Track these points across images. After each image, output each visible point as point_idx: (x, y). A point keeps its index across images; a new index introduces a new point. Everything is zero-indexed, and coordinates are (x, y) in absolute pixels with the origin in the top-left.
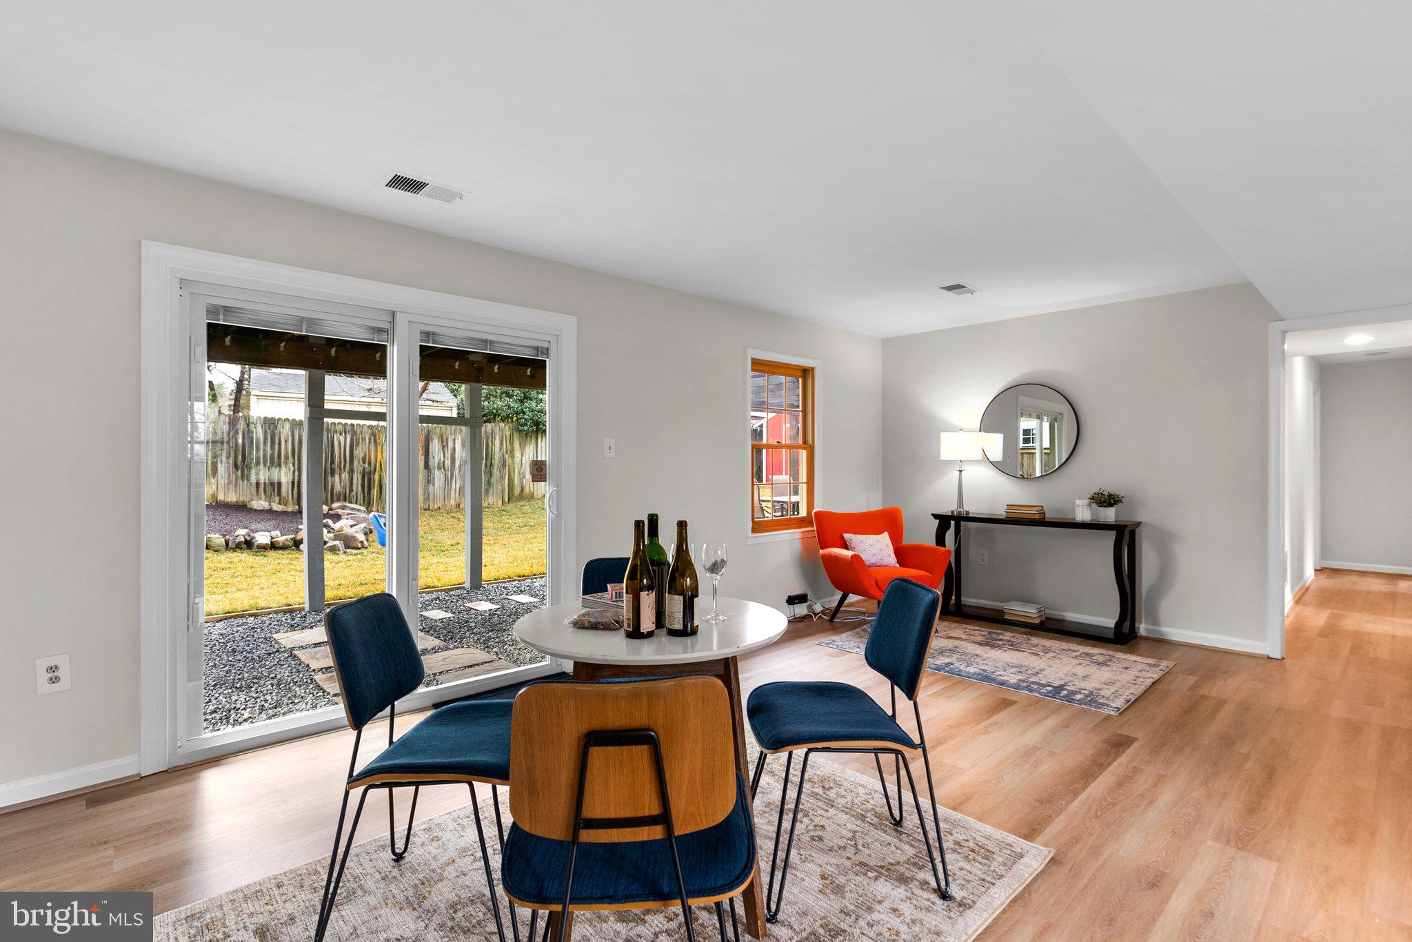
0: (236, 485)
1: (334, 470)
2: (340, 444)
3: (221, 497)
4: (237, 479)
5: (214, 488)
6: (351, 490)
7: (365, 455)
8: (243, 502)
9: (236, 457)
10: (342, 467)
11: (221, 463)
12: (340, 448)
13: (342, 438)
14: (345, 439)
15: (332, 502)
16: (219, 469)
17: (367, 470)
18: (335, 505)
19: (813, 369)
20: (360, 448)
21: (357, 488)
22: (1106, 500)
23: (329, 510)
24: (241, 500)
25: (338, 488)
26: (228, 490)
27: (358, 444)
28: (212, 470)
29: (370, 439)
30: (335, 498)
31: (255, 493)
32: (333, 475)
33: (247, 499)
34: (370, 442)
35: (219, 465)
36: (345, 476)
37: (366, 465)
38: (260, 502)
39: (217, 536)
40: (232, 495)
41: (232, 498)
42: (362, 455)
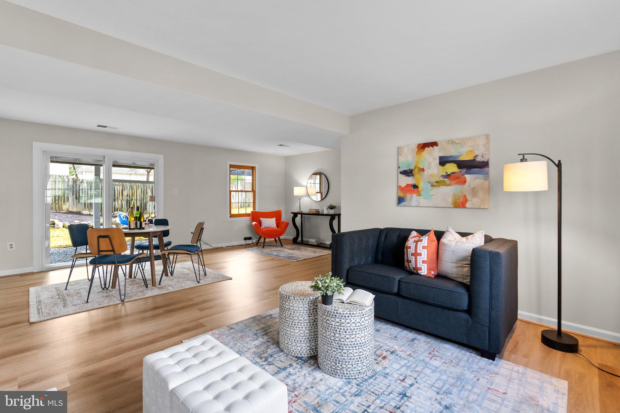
0: (76, 205)
1: (115, 199)
2: (117, 190)
3: (70, 210)
4: (77, 203)
5: (68, 206)
6: (122, 207)
7: (128, 194)
8: (79, 211)
9: (76, 195)
10: (118, 198)
11: (71, 197)
12: (118, 191)
13: (118, 187)
14: (120, 188)
15: (115, 211)
16: (70, 199)
17: (128, 199)
18: (115, 213)
19: (255, 167)
20: (125, 191)
21: (125, 206)
22: (332, 207)
23: (113, 214)
24: (79, 210)
25: (117, 206)
26: (73, 207)
27: (125, 190)
28: (67, 199)
29: (130, 188)
30: (116, 210)
31: (84, 208)
32: (115, 201)
33: (81, 210)
34: (129, 189)
35: (70, 198)
36: (120, 202)
37: (128, 197)
38: (86, 211)
39: (67, 223)
40: (75, 208)
41: (75, 210)
42: (126, 194)
